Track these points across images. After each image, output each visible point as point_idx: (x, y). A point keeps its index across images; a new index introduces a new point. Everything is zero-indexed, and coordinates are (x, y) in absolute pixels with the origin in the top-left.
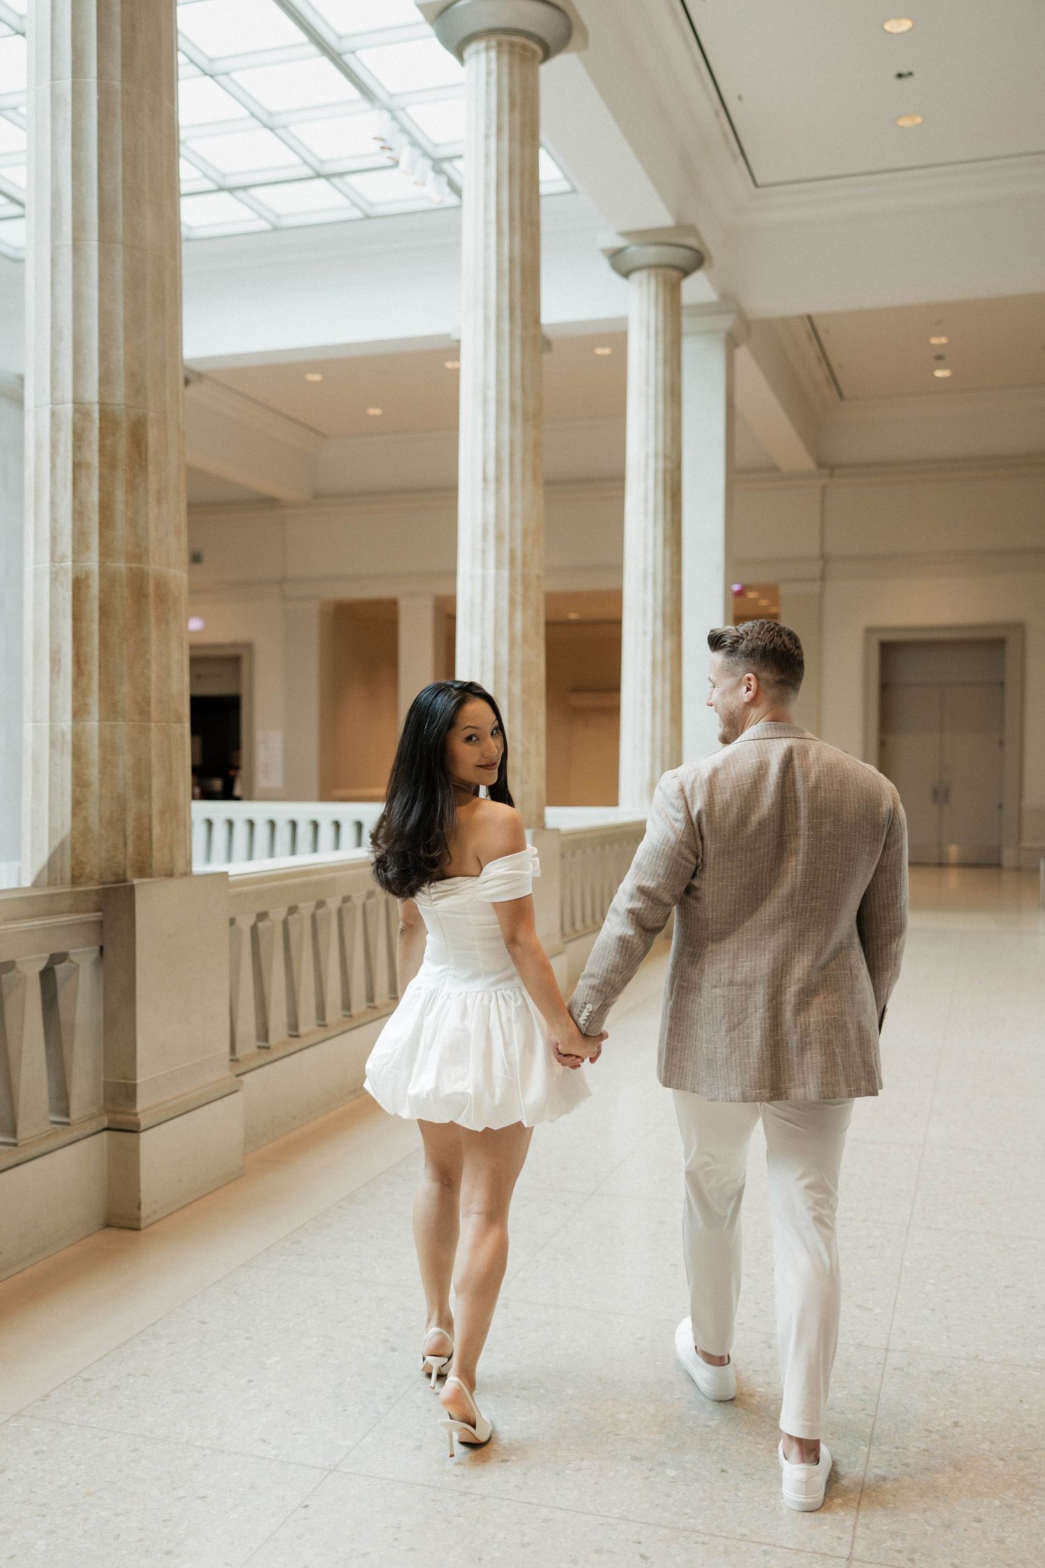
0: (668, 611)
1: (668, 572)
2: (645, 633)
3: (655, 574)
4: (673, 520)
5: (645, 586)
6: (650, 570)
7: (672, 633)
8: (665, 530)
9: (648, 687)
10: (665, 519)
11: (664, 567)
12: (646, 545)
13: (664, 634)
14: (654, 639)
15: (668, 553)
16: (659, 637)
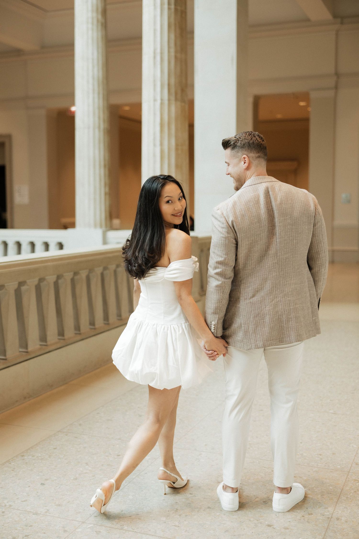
0: (173, 81)
1: (173, 50)
2: (155, 100)
3: (162, 53)
4: (176, 10)
5: (155, 63)
6: (158, 51)
7: (176, 99)
8: (169, 18)
9: (158, 143)
10: (169, 9)
11: (169, 47)
12: (155, 30)
13: (169, 100)
14: (162, 104)
15: (173, 36)
16: (166, 102)
